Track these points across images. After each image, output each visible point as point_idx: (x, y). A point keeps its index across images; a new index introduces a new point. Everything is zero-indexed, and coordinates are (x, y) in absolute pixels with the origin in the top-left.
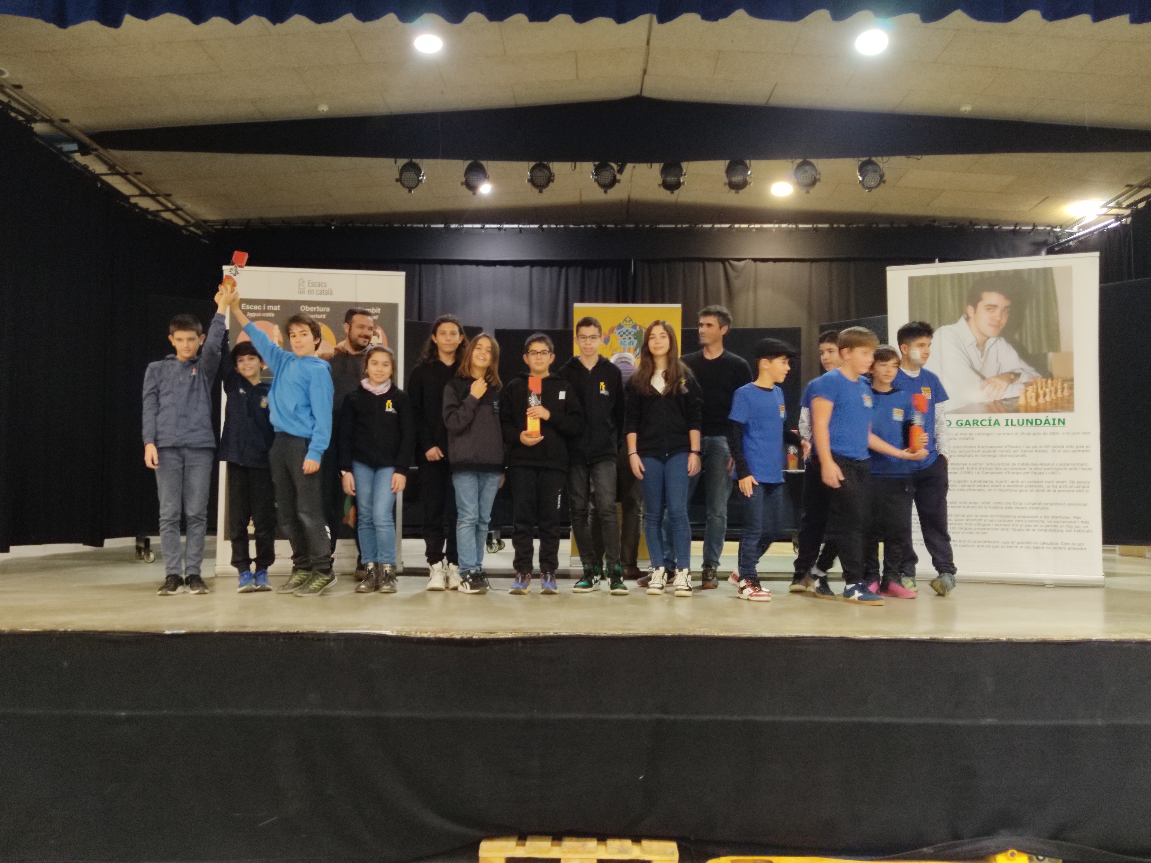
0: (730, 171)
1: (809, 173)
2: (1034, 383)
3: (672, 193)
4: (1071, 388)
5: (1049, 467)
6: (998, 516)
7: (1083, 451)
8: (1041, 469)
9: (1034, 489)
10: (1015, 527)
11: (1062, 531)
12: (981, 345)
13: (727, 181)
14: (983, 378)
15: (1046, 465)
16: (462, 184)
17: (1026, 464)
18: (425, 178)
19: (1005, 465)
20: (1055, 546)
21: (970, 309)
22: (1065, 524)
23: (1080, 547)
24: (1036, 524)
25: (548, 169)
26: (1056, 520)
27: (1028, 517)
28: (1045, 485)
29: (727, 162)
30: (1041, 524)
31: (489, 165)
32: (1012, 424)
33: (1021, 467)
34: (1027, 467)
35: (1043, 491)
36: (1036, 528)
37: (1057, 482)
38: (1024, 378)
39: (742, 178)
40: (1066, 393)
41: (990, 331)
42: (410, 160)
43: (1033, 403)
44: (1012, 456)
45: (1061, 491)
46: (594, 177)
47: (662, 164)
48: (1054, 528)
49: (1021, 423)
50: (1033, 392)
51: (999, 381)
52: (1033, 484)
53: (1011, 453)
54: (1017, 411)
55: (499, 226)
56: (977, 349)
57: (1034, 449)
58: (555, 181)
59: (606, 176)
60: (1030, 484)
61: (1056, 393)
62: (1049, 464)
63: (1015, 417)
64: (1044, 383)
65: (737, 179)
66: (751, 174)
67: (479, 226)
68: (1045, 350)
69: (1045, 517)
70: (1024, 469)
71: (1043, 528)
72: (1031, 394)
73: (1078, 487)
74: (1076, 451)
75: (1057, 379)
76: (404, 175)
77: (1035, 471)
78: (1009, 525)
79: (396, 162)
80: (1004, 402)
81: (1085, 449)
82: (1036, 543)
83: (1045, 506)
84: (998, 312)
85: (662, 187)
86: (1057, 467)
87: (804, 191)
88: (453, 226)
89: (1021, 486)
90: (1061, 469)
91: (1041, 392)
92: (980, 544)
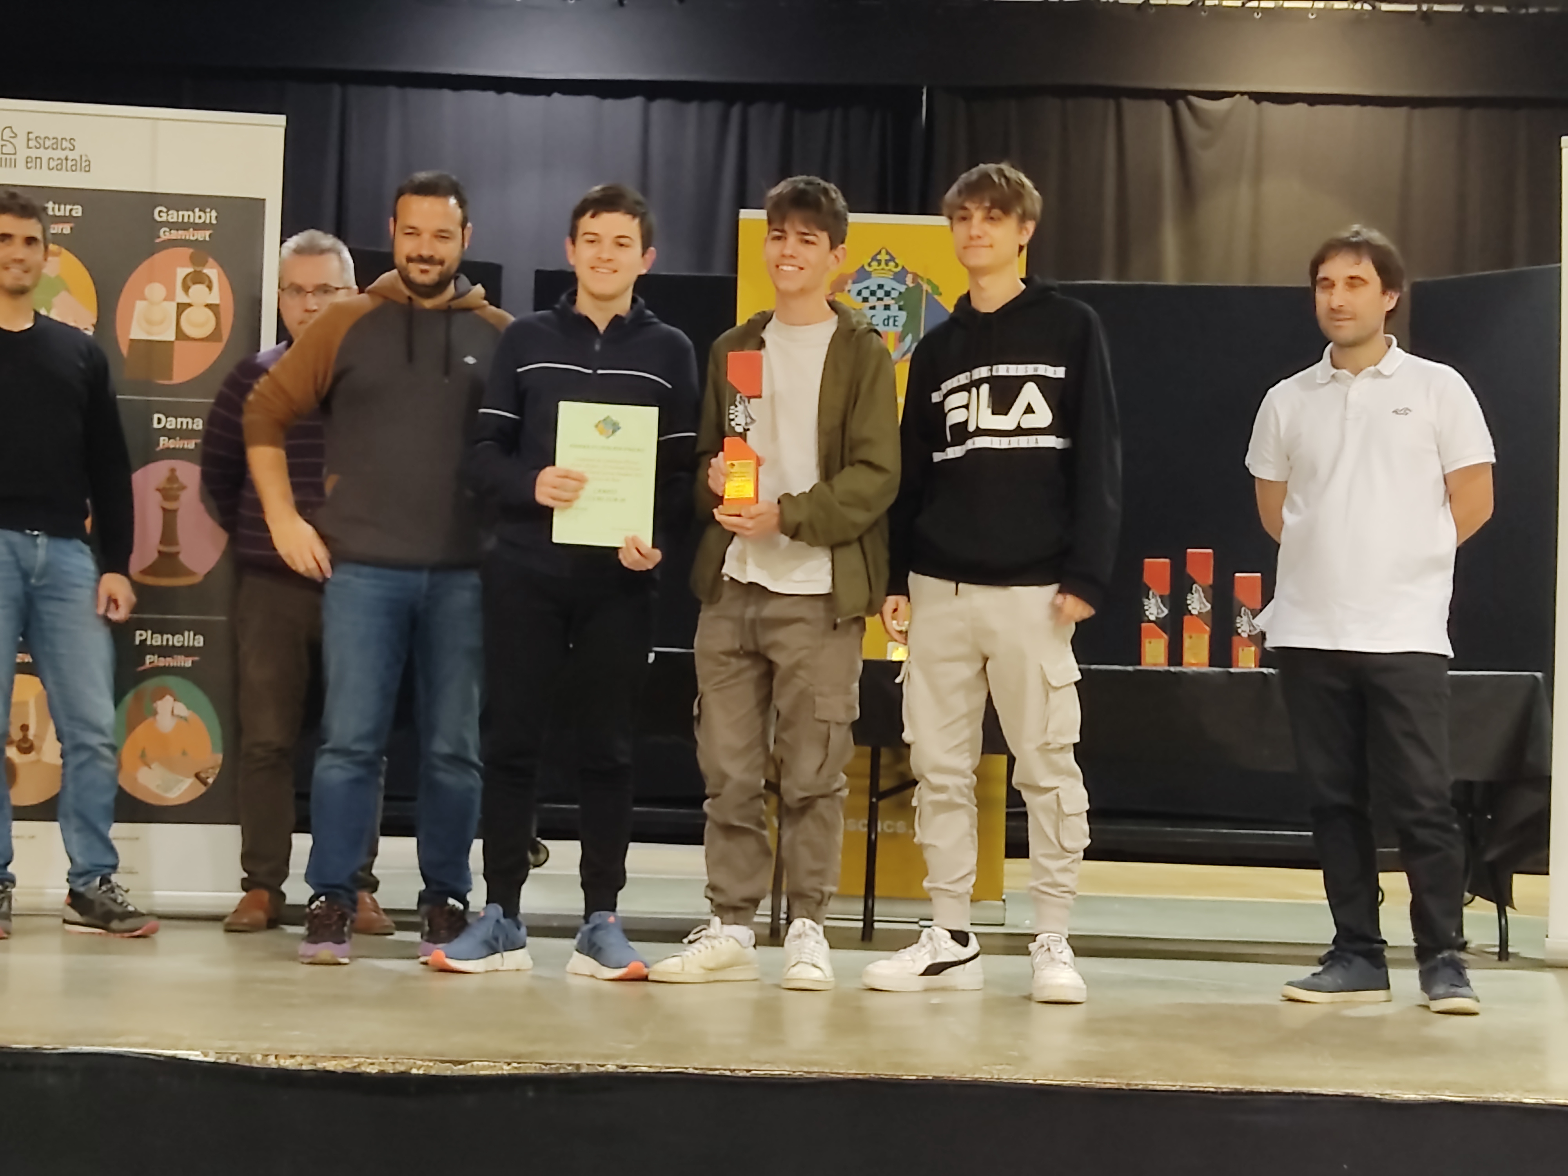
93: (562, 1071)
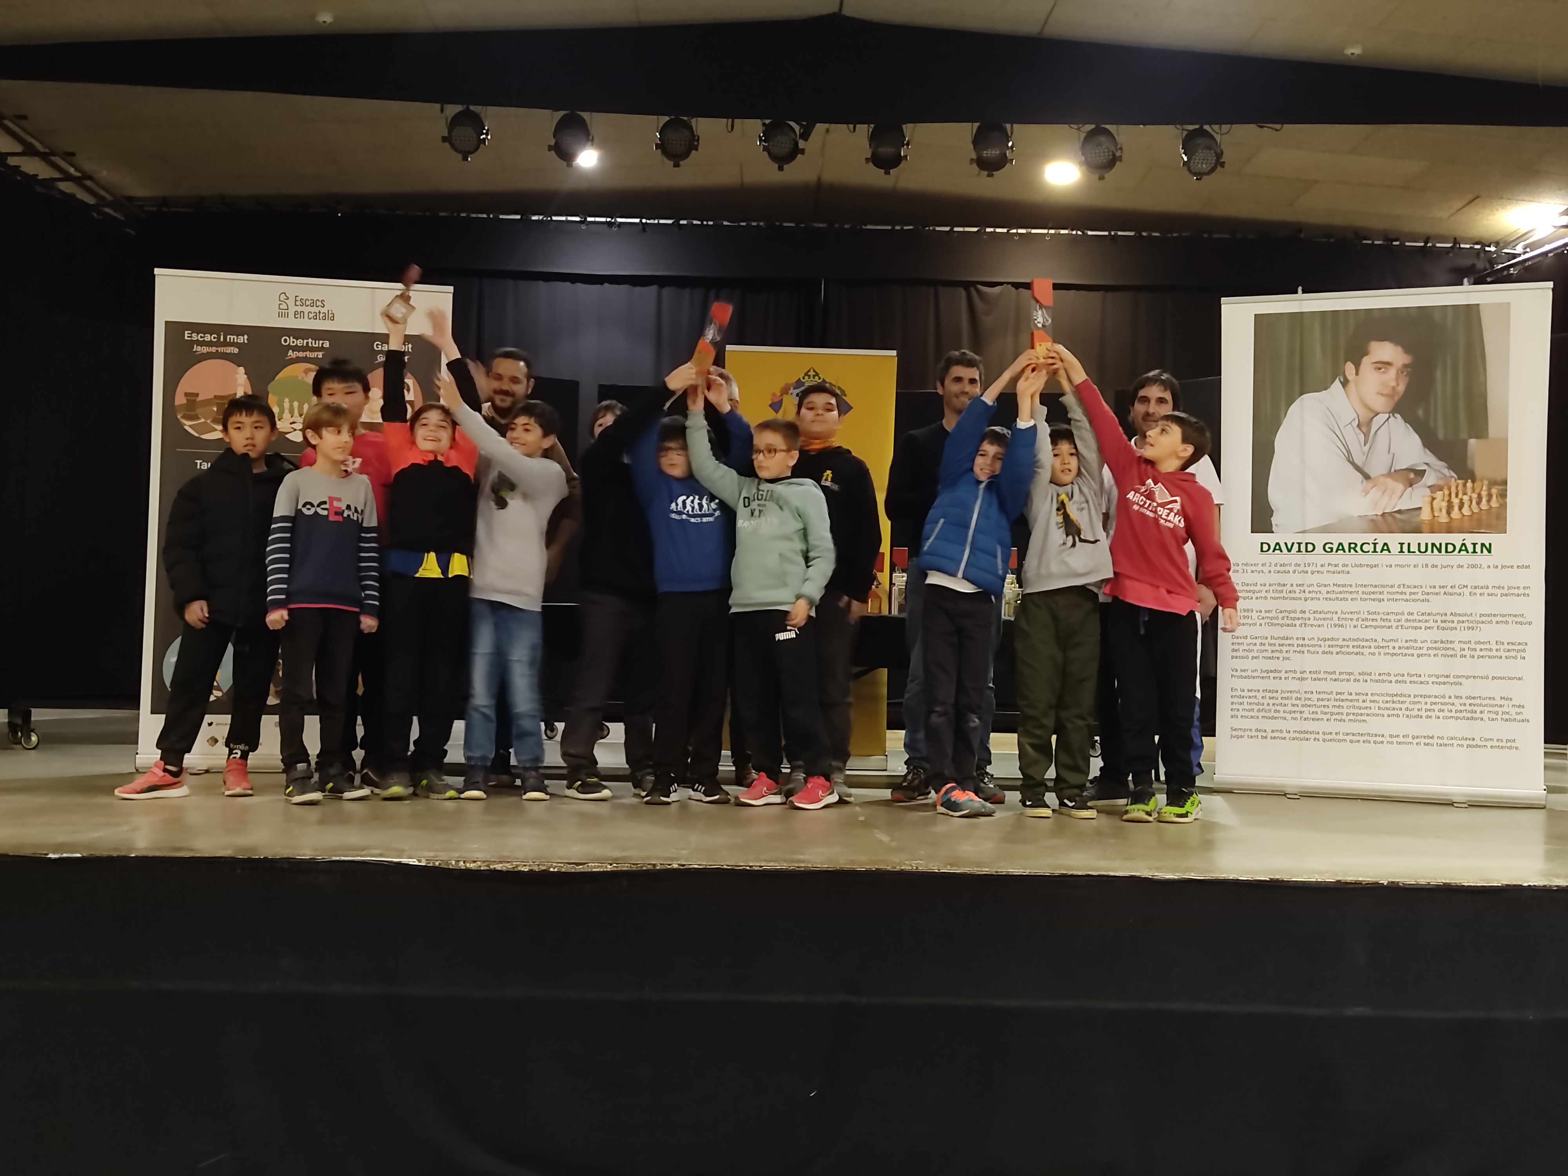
0: (978, 141)
1: (1104, 147)
2: (1446, 487)
3: (887, 173)
4: (1503, 495)
5: (1465, 618)
6: (1383, 695)
7: (1518, 595)
8: (1453, 622)
9: (1440, 652)
10: (1408, 713)
11: (1482, 719)
12: (1364, 426)
13: (974, 157)
14: (1367, 477)
15: (1460, 615)
16: (550, 148)
17: (1429, 614)
18: (489, 137)
19: (1397, 614)
20: (1471, 743)
21: (1350, 367)
22: (1487, 709)
23: (1509, 744)
24: (1443, 707)
25: (690, 128)
26: (1473, 701)
27: (1430, 697)
28: (1457, 646)
29: (976, 125)
30: (1450, 707)
31: (595, 120)
32: (1409, 551)
33: (1421, 618)
34: (1431, 618)
35: (1456, 656)
36: (1441, 714)
37: (1476, 643)
38: (1430, 479)
39: (998, 152)
40: (1494, 504)
41: (1379, 403)
42: (465, 106)
43: (1444, 518)
44: (1407, 600)
45: (1482, 657)
46: (764, 143)
47: (872, 126)
48: (1469, 715)
49: (1423, 549)
50: (1443, 500)
51: (1390, 482)
52: (1440, 645)
53: (1407, 597)
54: (1418, 530)
55: (609, 219)
56: (1358, 431)
57: (1442, 591)
58: (699, 148)
59: (782, 144)
60: (1434, 645)
61: (1478, 503)
62: (1465, 615)
63: (1413, 539)
64: (1460, 488)
65: (991, 153)
66: (1012, 147)
67: (577, 219)
68: (1464, 435)
69: (1457, 697)
70: (1426, 621)
71: (1453, 714)
72: (1440, 503)
73: (1509, 651)
74: (1506, 595)
75: (1482, 480)
76: (455, 130)
77: (1443, 625)
78: (1401, 709)
79: (442, 110)
80: (1398, 516)
81: (1522, 591)
82: (1442, 738)
83: (1456, 680)
84: (1392, 372)
85: (871, 164)
86: (1478, 618)
87: (1097, 177)
88: (535, 218)
89: (1420, 648)
90: (1483, 622)
91: (1456, 501)
92: (1355, 738)
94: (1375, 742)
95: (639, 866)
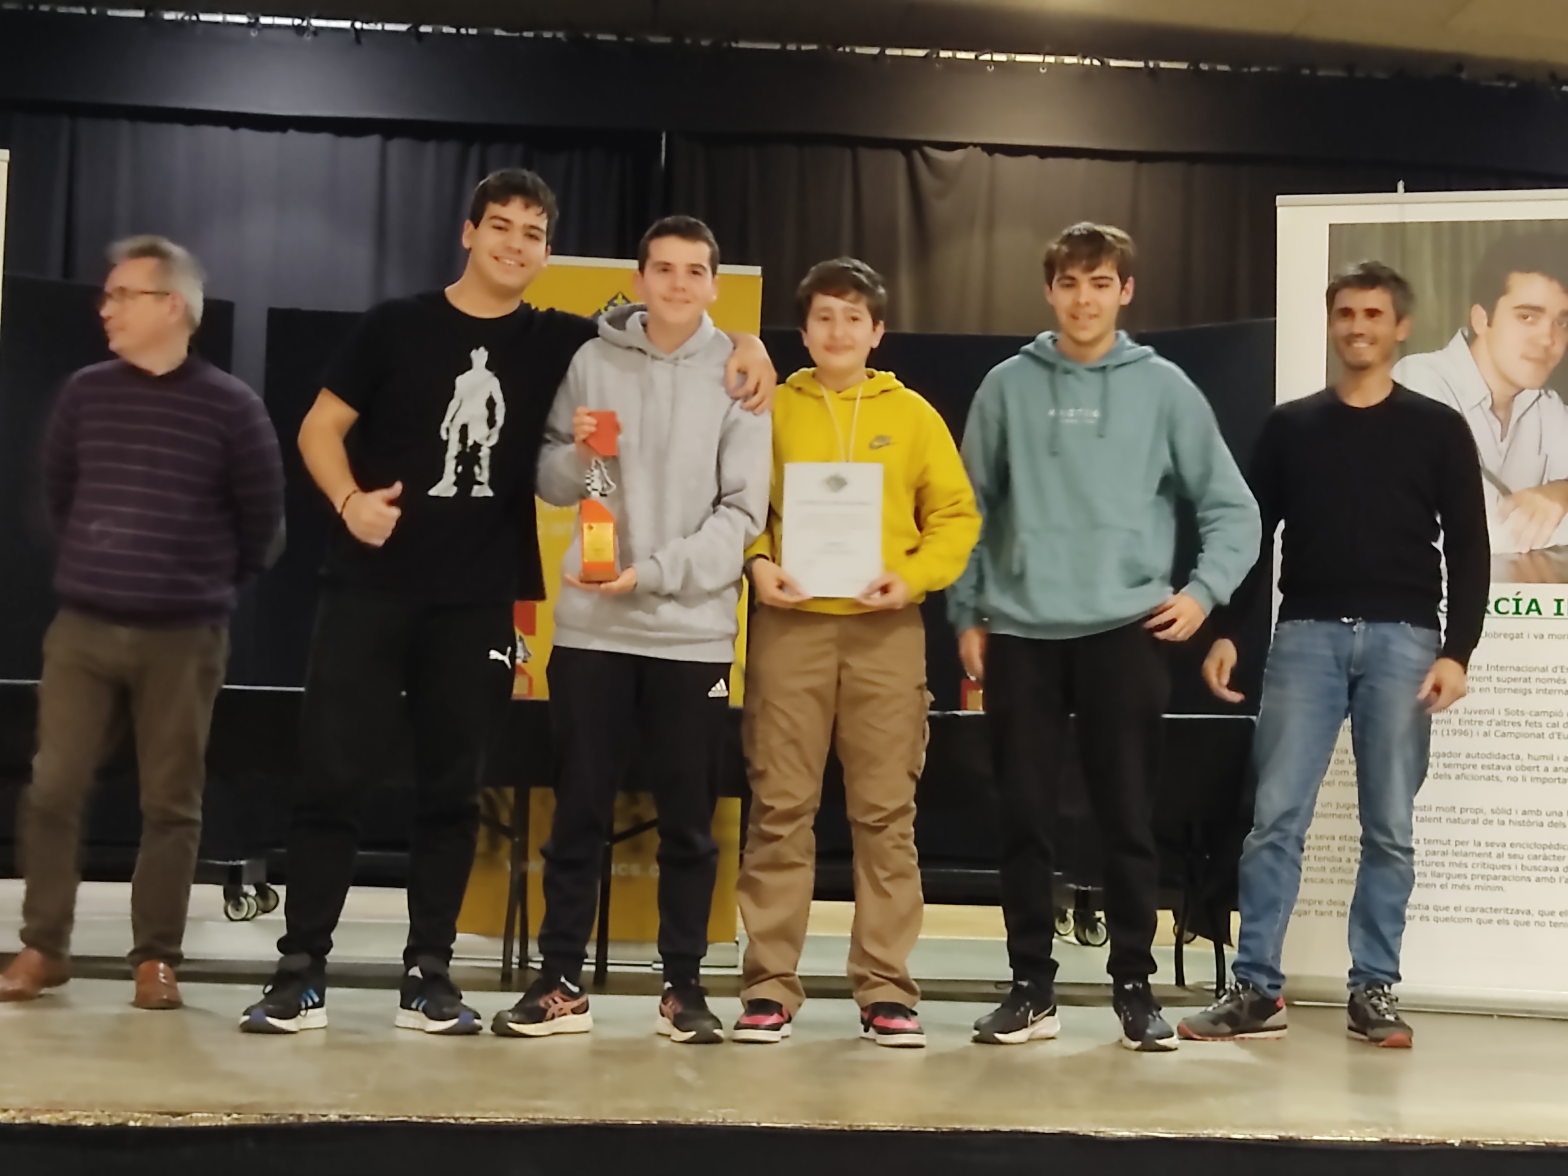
12: (1502, 409)
14: (1504, 491)
19: (1551, 714)
21: (1478, 315)
41: (1523, 372)
51: (1542, 502)
55: (297, 22)
56: (1491, 416)
67: (243, 19)
84: (1544, 325)
88: (169, 16)
92: (1485, 916)
93: (283, 1121)
94: (1517, 923)
95: (275, 1117)
